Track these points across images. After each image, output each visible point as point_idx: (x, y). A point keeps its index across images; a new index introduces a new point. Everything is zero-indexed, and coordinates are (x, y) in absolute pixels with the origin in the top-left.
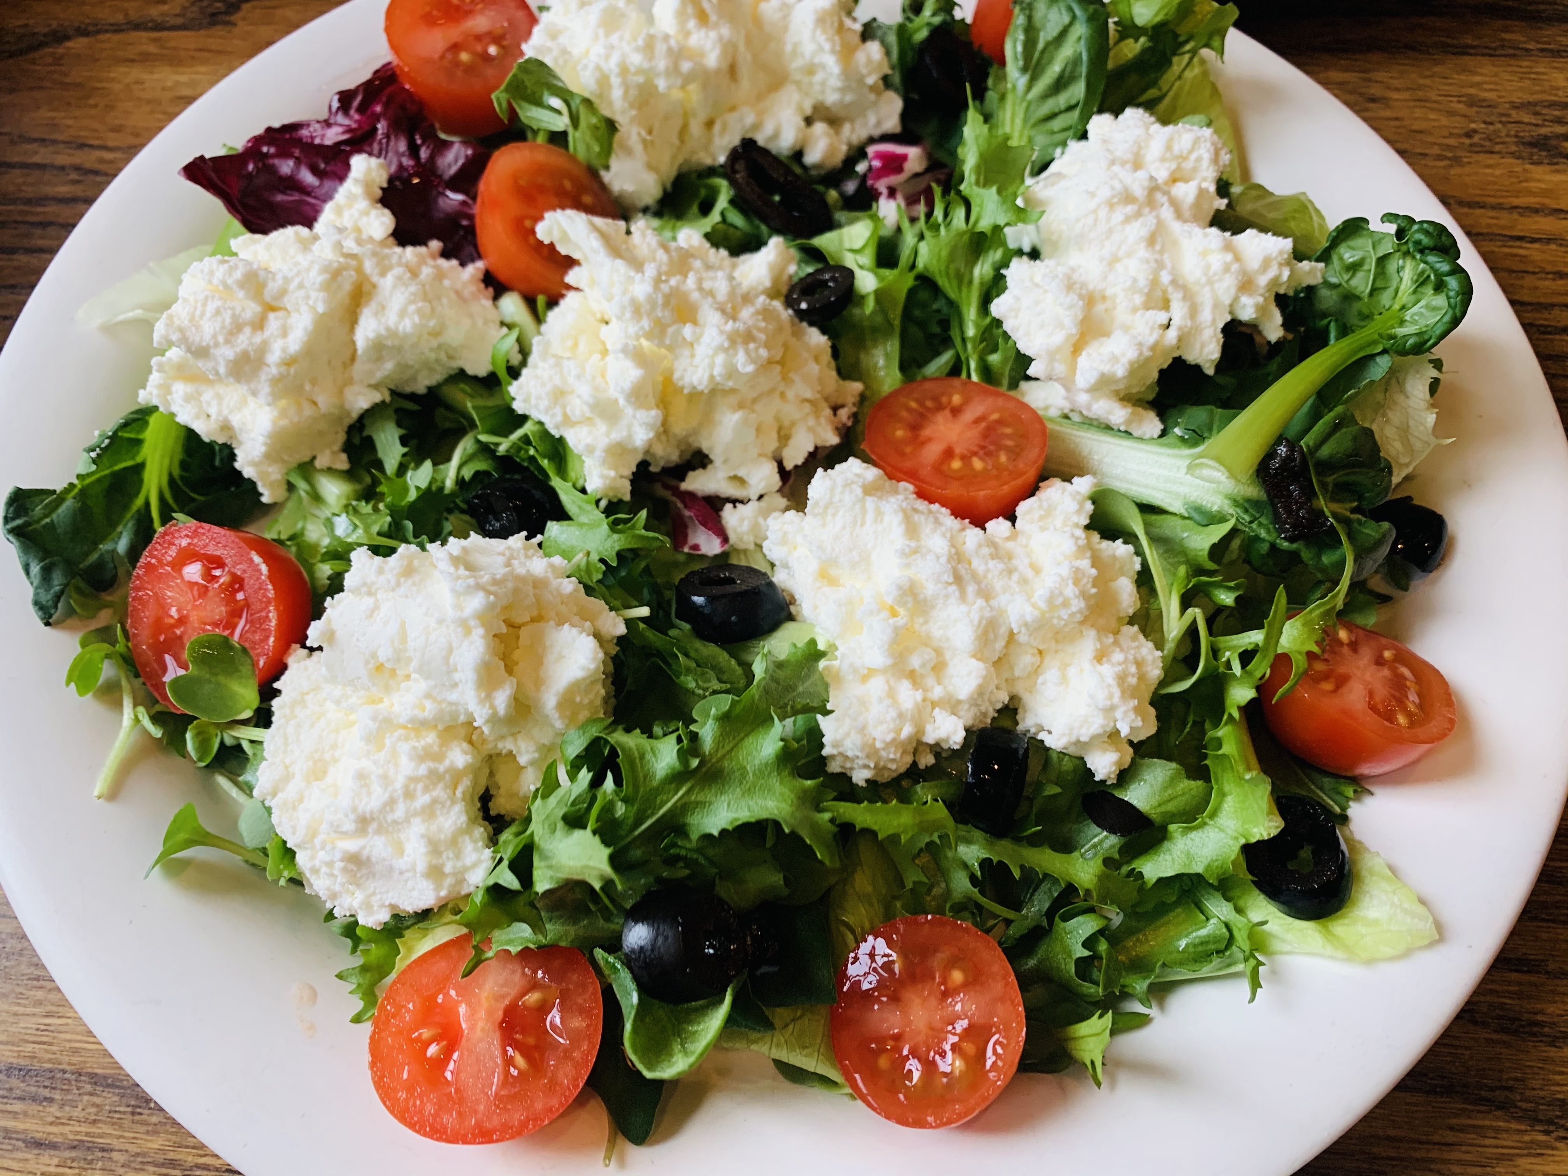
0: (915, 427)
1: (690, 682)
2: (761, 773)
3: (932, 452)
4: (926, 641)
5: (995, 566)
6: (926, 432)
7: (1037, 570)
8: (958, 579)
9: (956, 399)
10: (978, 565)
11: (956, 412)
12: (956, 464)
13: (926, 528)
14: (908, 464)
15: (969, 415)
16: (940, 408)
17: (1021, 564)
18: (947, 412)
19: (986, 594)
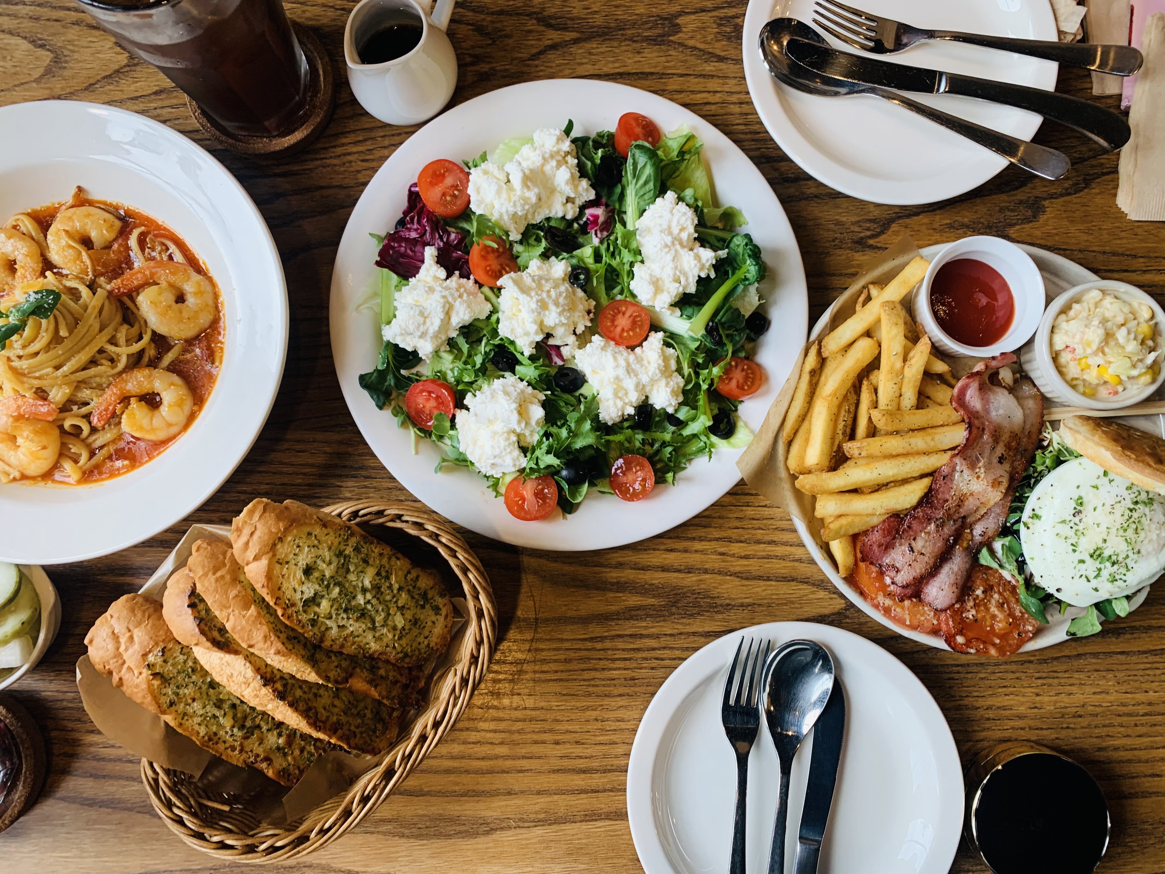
0: (613, 321)
1: (564, 410)
2: (587, 433)
3: (619, 329)
4: (623, 388)
5: (638, 366)
6: (616, 323)
7: (649, 363)
8: (628, 373)
9: (624, 309)
10: (633, 366)
11: (624, 314)
12: (625, 334)
13: (619, 357)
14: (612, 335)
15: (628, 314)
16: (619, 312)
17: (645, 362)
18: (621, 315)
19: (636, 375)
